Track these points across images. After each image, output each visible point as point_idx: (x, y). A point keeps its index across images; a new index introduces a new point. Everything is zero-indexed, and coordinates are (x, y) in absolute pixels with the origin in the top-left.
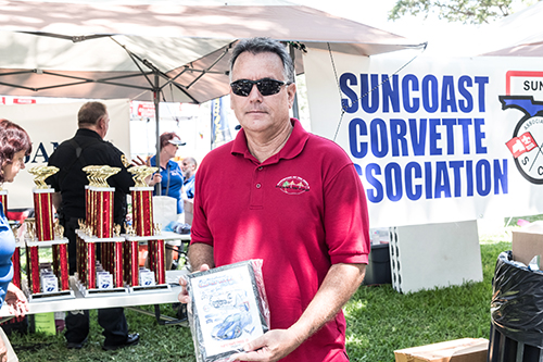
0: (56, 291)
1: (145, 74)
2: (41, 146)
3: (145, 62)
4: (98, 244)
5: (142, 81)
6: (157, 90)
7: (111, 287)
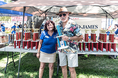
0: (96, 51)
1: (105, 13)
2: (86, 26)
3: (105, 11)
4: (104, 43)
5: (104, 15)
6: (107, 16)
7: (105, 51)
